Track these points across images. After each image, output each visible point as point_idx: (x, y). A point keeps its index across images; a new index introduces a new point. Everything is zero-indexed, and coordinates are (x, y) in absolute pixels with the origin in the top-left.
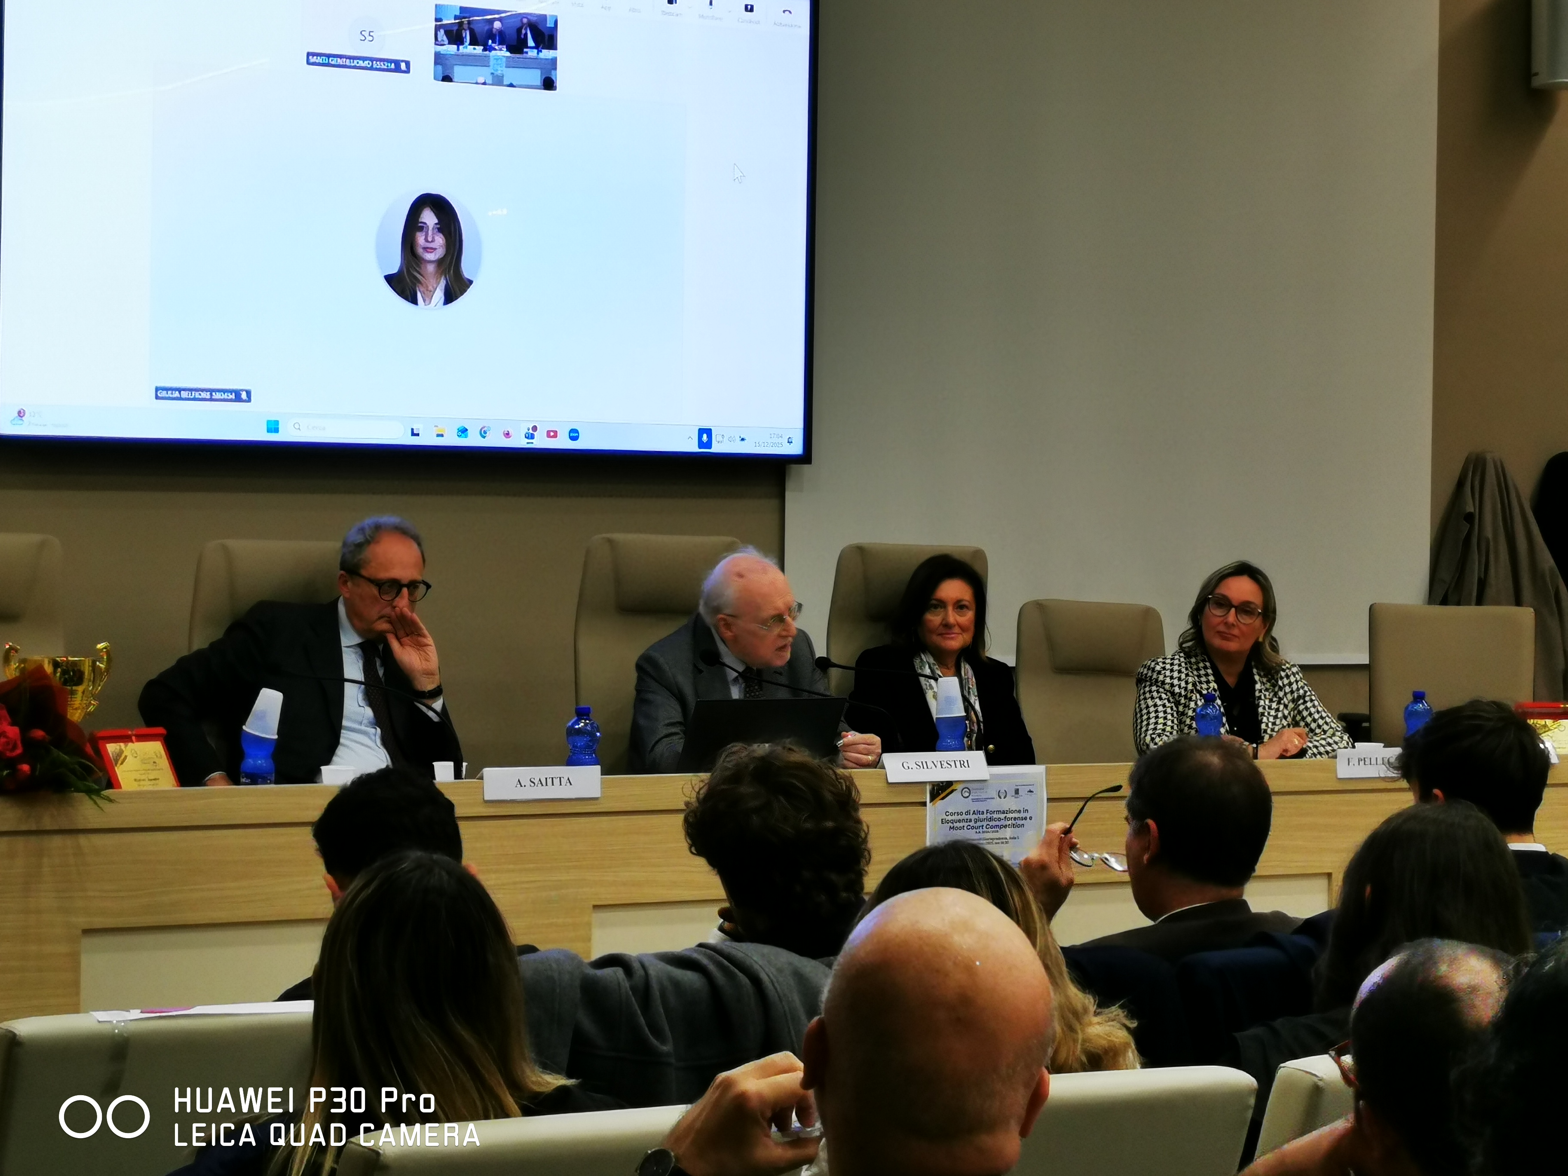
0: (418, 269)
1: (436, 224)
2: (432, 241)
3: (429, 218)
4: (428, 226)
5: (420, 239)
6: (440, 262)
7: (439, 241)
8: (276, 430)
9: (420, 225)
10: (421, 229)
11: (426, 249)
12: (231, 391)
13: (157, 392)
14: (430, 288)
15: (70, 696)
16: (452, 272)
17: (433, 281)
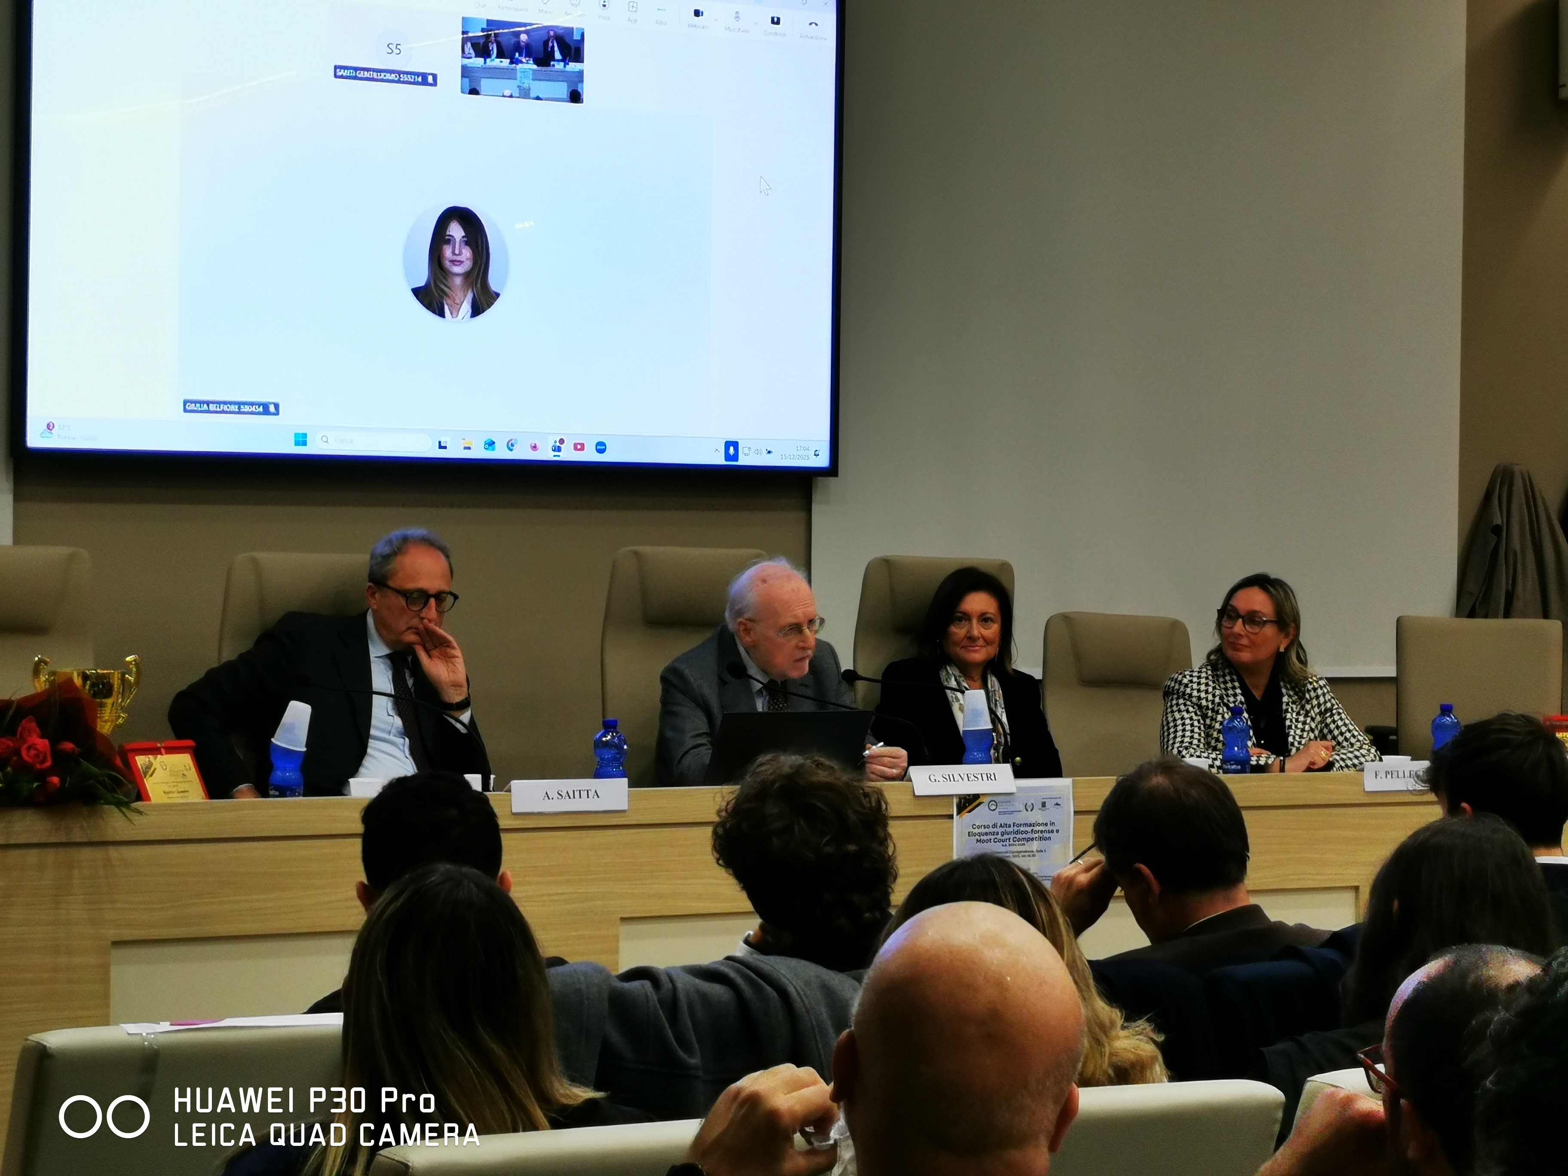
1: (463, 237)
2: (459, 254)
3: (456, 231)
4: (455, 240)
5: (448, 251)
6: (467, 275)
7: (467, 253)
8: (304, 443)
9: (447, 238)
10: (448, 242)
11: (452, 262)
12: (258, 404)
13: (185, 405)
14: (458, 301)
15: (99, 709)
16: (479, 285)
17: (458, 295)
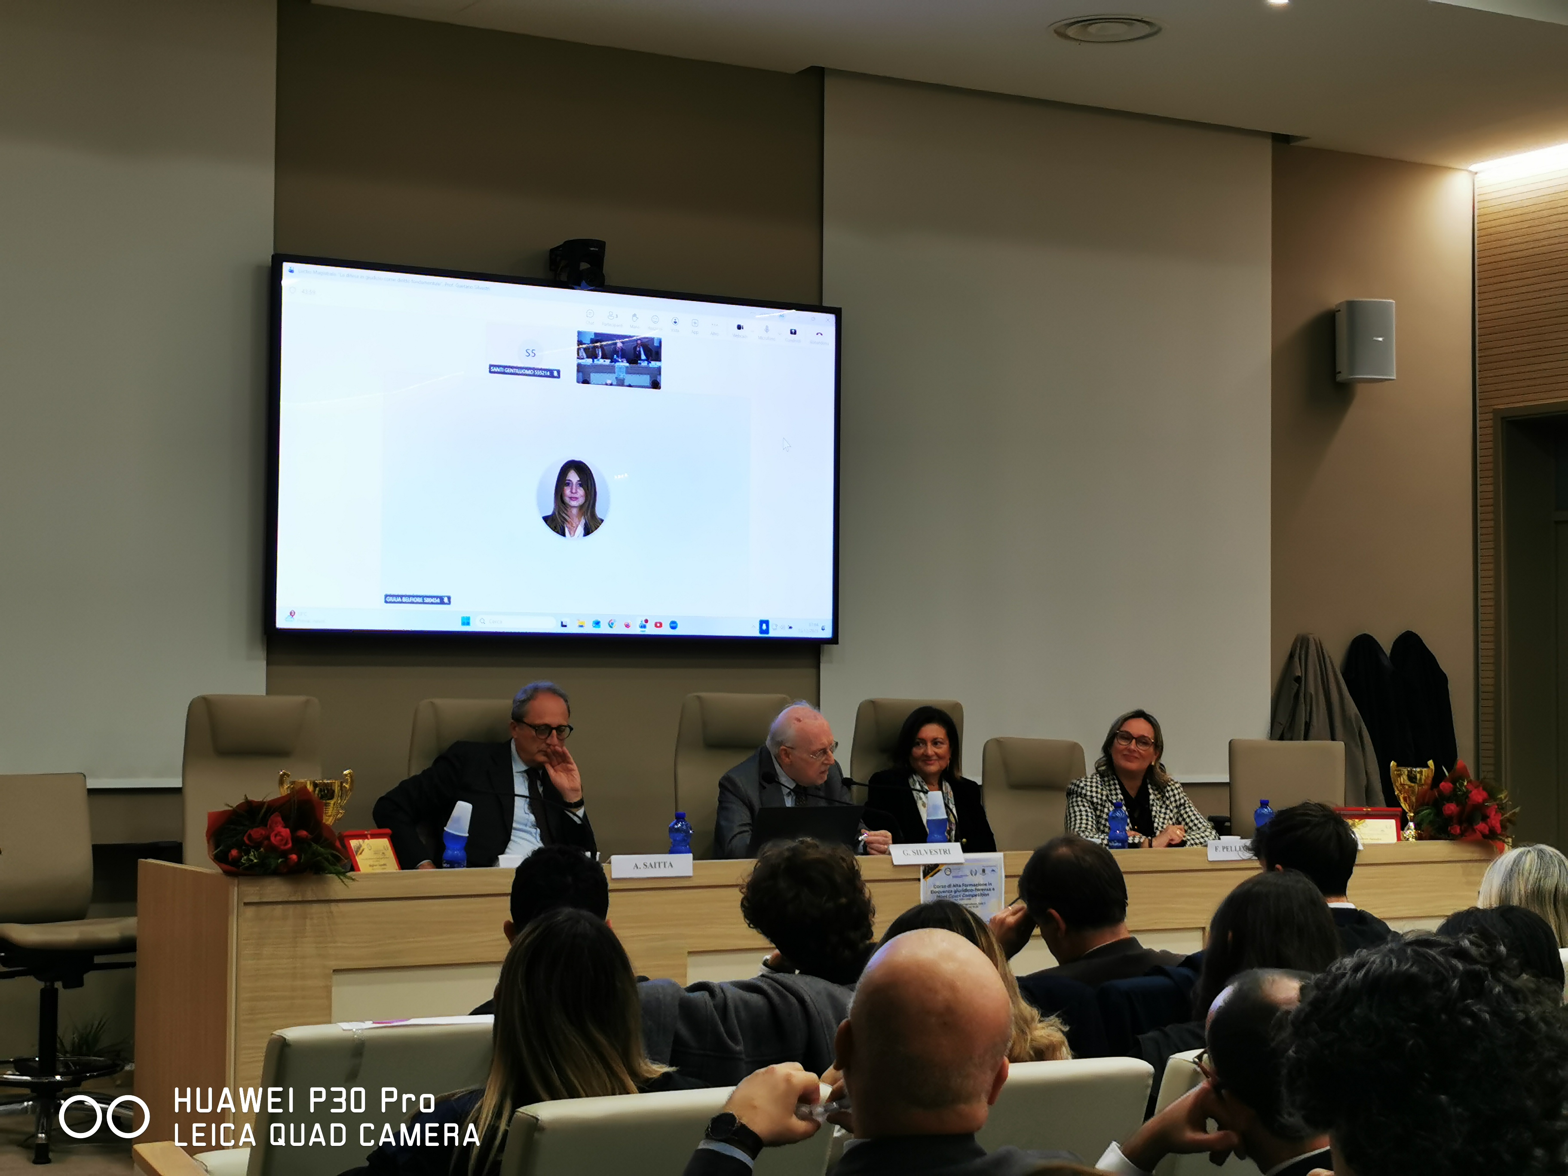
0: (565, 512)
1: (578, 481)
2: (576, 493)
3: (573, 477)
4: (572, 483)
5: (567, 491)
6: (581, 507)
7: (581, 492)
8: (468, 624)
9: (567, 481)
10: (568, 484)
11: (571, 498)
12: (437, 597)
13: (385, 598)
14: (574, 525)
15: (325, 807)
16: (589, 514)
17: (576, 520)
